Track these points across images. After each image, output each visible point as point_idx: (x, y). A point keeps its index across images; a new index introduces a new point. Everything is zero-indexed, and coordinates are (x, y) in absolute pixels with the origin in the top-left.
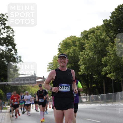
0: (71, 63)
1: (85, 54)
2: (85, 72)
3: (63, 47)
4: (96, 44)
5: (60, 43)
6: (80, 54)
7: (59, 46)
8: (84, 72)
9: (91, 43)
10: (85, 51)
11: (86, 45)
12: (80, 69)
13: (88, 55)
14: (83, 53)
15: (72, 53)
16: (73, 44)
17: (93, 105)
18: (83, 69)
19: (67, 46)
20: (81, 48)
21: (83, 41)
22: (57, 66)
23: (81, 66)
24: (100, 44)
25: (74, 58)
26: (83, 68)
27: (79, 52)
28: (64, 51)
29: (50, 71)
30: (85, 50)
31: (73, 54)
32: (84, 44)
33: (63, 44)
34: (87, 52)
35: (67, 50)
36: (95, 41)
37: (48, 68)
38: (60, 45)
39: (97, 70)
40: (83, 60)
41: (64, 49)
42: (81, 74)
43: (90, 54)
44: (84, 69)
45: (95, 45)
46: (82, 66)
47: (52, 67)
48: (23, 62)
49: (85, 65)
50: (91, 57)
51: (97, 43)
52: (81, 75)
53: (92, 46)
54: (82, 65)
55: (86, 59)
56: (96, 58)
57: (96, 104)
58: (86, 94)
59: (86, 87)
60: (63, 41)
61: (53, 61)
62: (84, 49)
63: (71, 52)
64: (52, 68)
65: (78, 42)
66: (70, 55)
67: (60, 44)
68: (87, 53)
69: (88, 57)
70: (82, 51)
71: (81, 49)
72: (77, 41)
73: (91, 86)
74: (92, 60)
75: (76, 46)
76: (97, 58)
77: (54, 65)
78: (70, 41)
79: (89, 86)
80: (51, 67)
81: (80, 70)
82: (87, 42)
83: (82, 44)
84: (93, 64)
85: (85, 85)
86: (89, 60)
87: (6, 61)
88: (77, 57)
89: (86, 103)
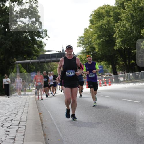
0: (105, 36)
1: (121, 25)
2: (122, 46)
3: (96, 18)
5: (91, 14)
6: (115, 25)
7: (90, 17)
8: (120, 46)
9: (128, 13)
10: (121, 22)
11: (122, 15)
12: (115, 43)
13: (124, 26)
14: (119, 24)
15: (105, 24)
16: (107, 14)
17: (132, 85)
18: (119, 43)
19: (100, 16)
20: (116, 19)
21: (119, 11)
22: (88, 40)
23: (117, 39)
24: (138, 13)
25: (108, 31)
26: (120, 41)
27: (114, 23)
28: (96, 22)
29: (80, 46)
30: (121, 21)
31: (107, 25)
32: (119, 14)
33: (95, 14)
34: (124, 22)
35: (100, 21)
36: (132, 10)
37: (78, 43)
38: (91, 16)
40: (119, 32)
41: (96, 20)
43: (127, 26)
44: (120, 43)
45: (133, 14)
46: (118, 40)
47: (83, 42)
48: (48, 36)
49: (121, 39)
50: (129, 29)
51: (135, 12)
52: (117, 50)
53: (129, 16)
54: (117, 38)
55: (123, 31)
57: (135, 83)
58: (123, 72)
59: (123, 64)
60: (95, 11)
61: (84, 34)
62: (119, 19)
63: (105, 23)
64: (83, 43)
65: (112, 12)
66: (103, 27)
67: (91, 15)
68: (123, 24)
69: (125, 29)
70: (117, 22)
71: (116, 20)
72: (111, 10)
73: (129, 62)
74: (129, 32)
75: (110, 16)
76: (135, 29)
77: (86, 40)
78: (103, 11)
79: (127, 63)
80: (81, 42)
81: (115, 44)
82: (123, 11)
83: (117, 14)
84: (131, 37)
85: (122, 61)
86: (125, 32)
87: (29, 35)
88: (111, 29)
89: (124, 82)
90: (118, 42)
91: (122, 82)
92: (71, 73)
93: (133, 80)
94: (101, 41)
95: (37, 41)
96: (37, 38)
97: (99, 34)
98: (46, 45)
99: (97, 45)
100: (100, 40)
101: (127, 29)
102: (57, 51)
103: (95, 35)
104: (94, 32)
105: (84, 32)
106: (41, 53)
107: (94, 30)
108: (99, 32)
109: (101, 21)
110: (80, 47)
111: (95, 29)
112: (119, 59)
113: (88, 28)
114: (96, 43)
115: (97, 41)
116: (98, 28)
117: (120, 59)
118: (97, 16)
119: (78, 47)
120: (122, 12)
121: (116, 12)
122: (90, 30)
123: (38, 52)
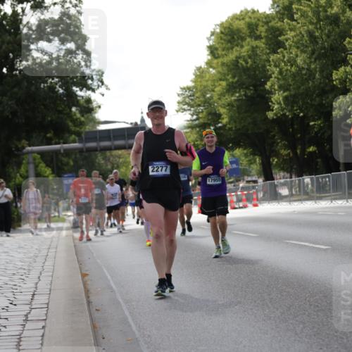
0: (244, 86)
1: (285, 59)
2: (285, 111)
3: (223, 41)
4: (315, 30)
5: (212, 32)
6: (271, 59)
7: (209, 39)
8: (282, 110)
9: (302, 29)
10: (285, 52)
11: (287, 34)
12: (270, 103)
13: (292, 62)
14: (279, 56)
15: (246, 57)
16: (250, 33)
17: (309, 205)
18: (279, 103)
19: (233, 38)
20: (273, 43)
21: (279, 24)
22: (204, 96)
23: (275, 94)
24: (327, 31)
25: (253, 73)
26: (281, 98)
27: (268, 54)
28: (223, 53)
29: (185, 110)
30: (286, 49)
31: (249, 60)
32: (281, 32)
33: (222, 33)
34: (291, 53)
35: (234, 49)
36: (311, 23)
37: (179, 103)
38: (213, 37)
39: (321, 105)
40: (280, 77)
41: (224, 45)
42: (275, 117)
43: (299, 61)
44: (282, 103)
45: (314, 32)
46: (277, 95)
47: (192, 100)
48: (107, 86)
49: (284, 92)
50: (303, 68)
51: (318, 26)
52: (273, 120)
53: (303, 36)
54: (275, 90)
56: (316, 71)
57: (317, 201)
58: (288, 175)
59: (289, 154)
60: (222, 25)
61: (194, 81)
62: (280, 45)
63: (245, 54)
64: (192, 103)
65: (263, 26)
66: (241, 64)
67: (213, 34)
68: (290, 58)
69: (293, 69)
70: (275, 52)
71: (272, 46)
72: (261, 24)
73: (303, 150)
74: (305, 77)
75: (258, 38)
76: (318, 69)
77: (197, 95)
78: (240, 25)
79: (298, 151)
80: (187, 100)
81: (270, 106)
82: (290, 25)
83: (274, 32)
84: (309, 88)
85: (286, 147)
86: (295, 77)
87: (60, 83)
88: (261, 69)
89: (290, 198)
90: (276, 101)
91: (285, 199)
92: (160, 168)
93: (312, 195)
94: (236, 98)
95: (79, 98)
96: (78, 89)
97: (231, 80)
98: (100, 107)
99: (224, 108)
100: (232, 95)
101: (299, 69)
102: (127, 123)
103: (221, 82)
104: (219, 76)
105: (194, 77)
106: (88, 128)
107: (219, 72)
108: (230, 76)
109: (236, 48)
110: (185, 113)
111: (220, 69)
112: (278, 143)
113: (203, 66)
114: (223, 102)
115: (227, 97)
116: (227, 65)
117: (281, 142)
118: (225, 38)
119: (180, 113)
120: (287, 29)
121: (272, 28)
122: (209, 72)
123: (82, 124)
